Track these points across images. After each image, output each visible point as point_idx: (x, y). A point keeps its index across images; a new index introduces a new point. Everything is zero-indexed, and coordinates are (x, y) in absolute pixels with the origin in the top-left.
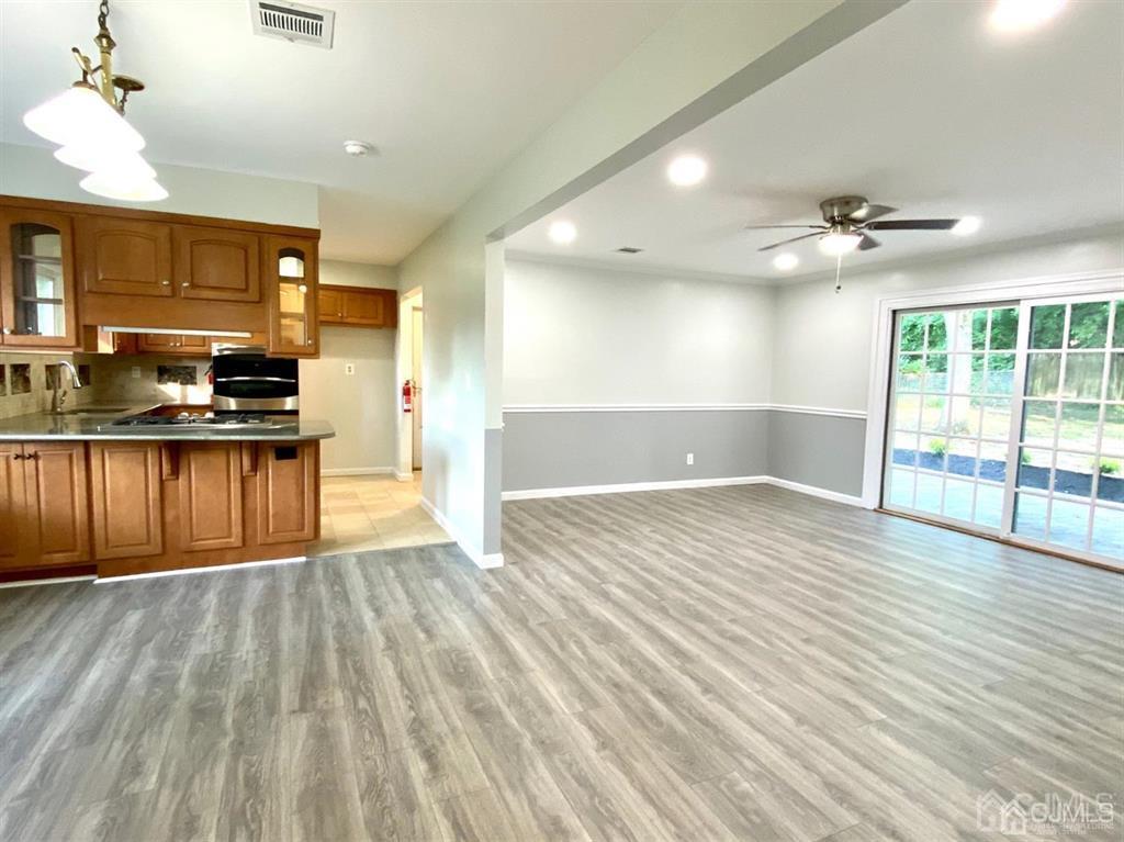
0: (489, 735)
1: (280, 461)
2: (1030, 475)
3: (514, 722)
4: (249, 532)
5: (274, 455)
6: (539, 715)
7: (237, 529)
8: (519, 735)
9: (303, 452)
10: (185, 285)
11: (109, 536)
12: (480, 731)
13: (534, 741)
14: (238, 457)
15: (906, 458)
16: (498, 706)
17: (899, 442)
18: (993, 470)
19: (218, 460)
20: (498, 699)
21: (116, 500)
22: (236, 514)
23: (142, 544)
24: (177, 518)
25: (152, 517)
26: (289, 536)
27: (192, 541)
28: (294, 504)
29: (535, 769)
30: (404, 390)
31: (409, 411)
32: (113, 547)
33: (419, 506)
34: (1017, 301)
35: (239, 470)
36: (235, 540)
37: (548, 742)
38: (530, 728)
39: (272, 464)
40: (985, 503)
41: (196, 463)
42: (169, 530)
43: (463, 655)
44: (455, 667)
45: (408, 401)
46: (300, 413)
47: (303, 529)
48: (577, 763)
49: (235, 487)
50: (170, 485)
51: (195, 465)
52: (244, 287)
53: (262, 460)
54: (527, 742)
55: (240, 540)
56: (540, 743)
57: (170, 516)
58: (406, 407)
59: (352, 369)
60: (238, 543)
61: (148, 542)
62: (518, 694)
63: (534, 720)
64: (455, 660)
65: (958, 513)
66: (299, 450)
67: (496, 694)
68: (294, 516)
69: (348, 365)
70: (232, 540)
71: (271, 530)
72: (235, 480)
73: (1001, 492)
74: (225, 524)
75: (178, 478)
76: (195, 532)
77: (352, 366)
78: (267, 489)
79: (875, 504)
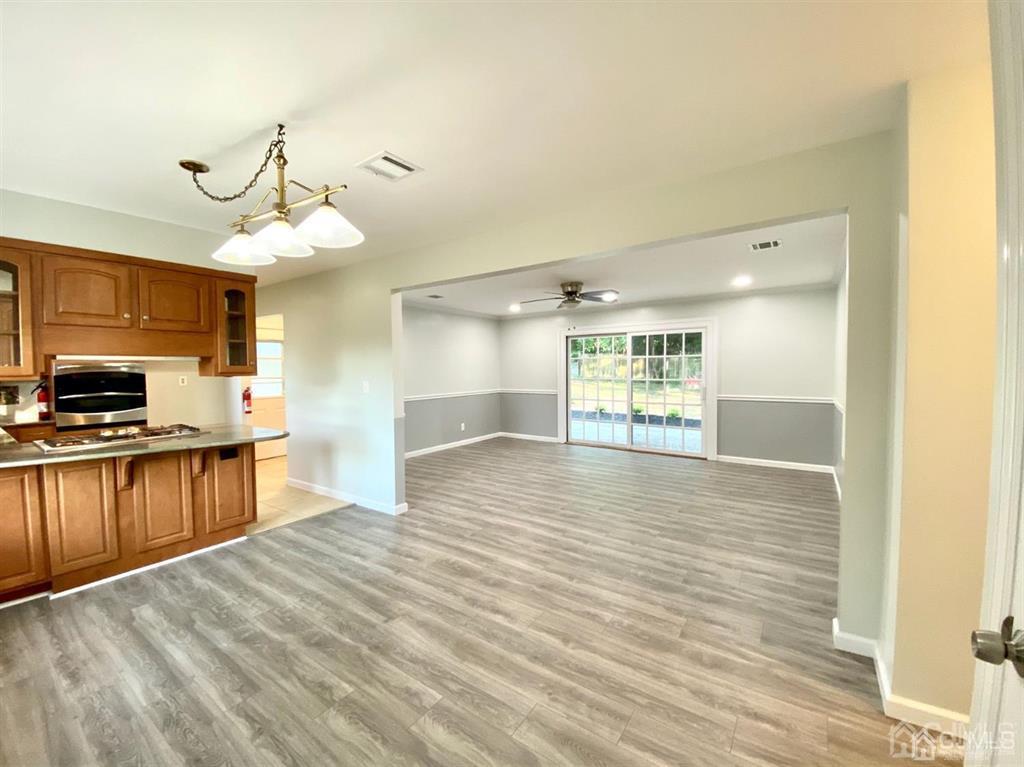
0: (332, 656)
1: (224, 461)
2: (638, 418)
3: (347, 640)
4: (199, 523)
5: (219, 457)
6: (366, 630)
7: (187, 524)
8: (357, 648)
9: (242, 453)
10: (145, 317)
11: (65, 552)
12: (325, 656)
13: (370, 649)
14: (189, 461)
15: (578, 414)
16: (330, 634)
17: (573, 408)
18: (621, 418)
19: (170, 468)
20: (329, 630)
21: (70, 518)
22: (187, 511)
23: (97, 554)
24: (132, 524)
25: (107, 529)
26: (232, 522)
27: (147, 540)
28: (237, 495)
29: (378, 665)
30: (244, 395)
31: (249, 412)
32: (68, 561)
33: (287, 485)
34: (625, 333)
35: (189, 473)
36: (187, 533)
37: (381, 645)
38: (363, 642)
39: (217, 464)
40: (618, 434)
41: (149, 471)
42: (124, 535)
43: (284, 610)
44: (282, 619)
45: (249, 405)
46: (148, 422)
47: (244, 514)
48: (407, 651)
49: (186, 488)
50: (124, 495)
51: (148, 473)
52: (196, 319)
53: (209, 461)
54: (365, 650)
55: (192, 532)
56: (375, 648)
57: (124, 522)
58: (247, 409)
59: (186, 381)
60: (190, 535)
61: (104, 551)
62: (344, 623)
63: (364, 635)
64: (279, 615)
65: (606, 439)
66: (239, 450)
67: (325, 627)
68: (236, 505)
69: (182, 377)
70: (185, 533)
71: (218, 519)
72: (185, 482)
73: (626, 426)
74: (178, 522)
75: (132, 487)
76: (150, 533)
77: (185, 378)
78: (214, 486)
79: (565, 441)
